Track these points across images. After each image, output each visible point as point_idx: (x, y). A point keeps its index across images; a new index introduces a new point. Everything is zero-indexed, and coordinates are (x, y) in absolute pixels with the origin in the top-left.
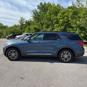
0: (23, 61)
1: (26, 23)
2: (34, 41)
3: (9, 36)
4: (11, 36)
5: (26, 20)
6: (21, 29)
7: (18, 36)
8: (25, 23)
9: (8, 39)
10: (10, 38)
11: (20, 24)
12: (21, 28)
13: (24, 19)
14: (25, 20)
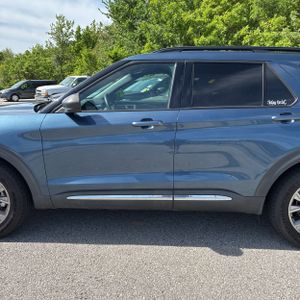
0: (45, 240)
1: (78, 36)
2: (112, 117)
3: (13, 88)
4: (19, 88)
5: (79, 28)
6: (60, 60)
7: (43, 89)
8: (73, 39)
9: (11, 100)
10: (15, 98)
11: (55, 43)
12: (58, 58)
13: (68, 24)
14: (75, 28)
